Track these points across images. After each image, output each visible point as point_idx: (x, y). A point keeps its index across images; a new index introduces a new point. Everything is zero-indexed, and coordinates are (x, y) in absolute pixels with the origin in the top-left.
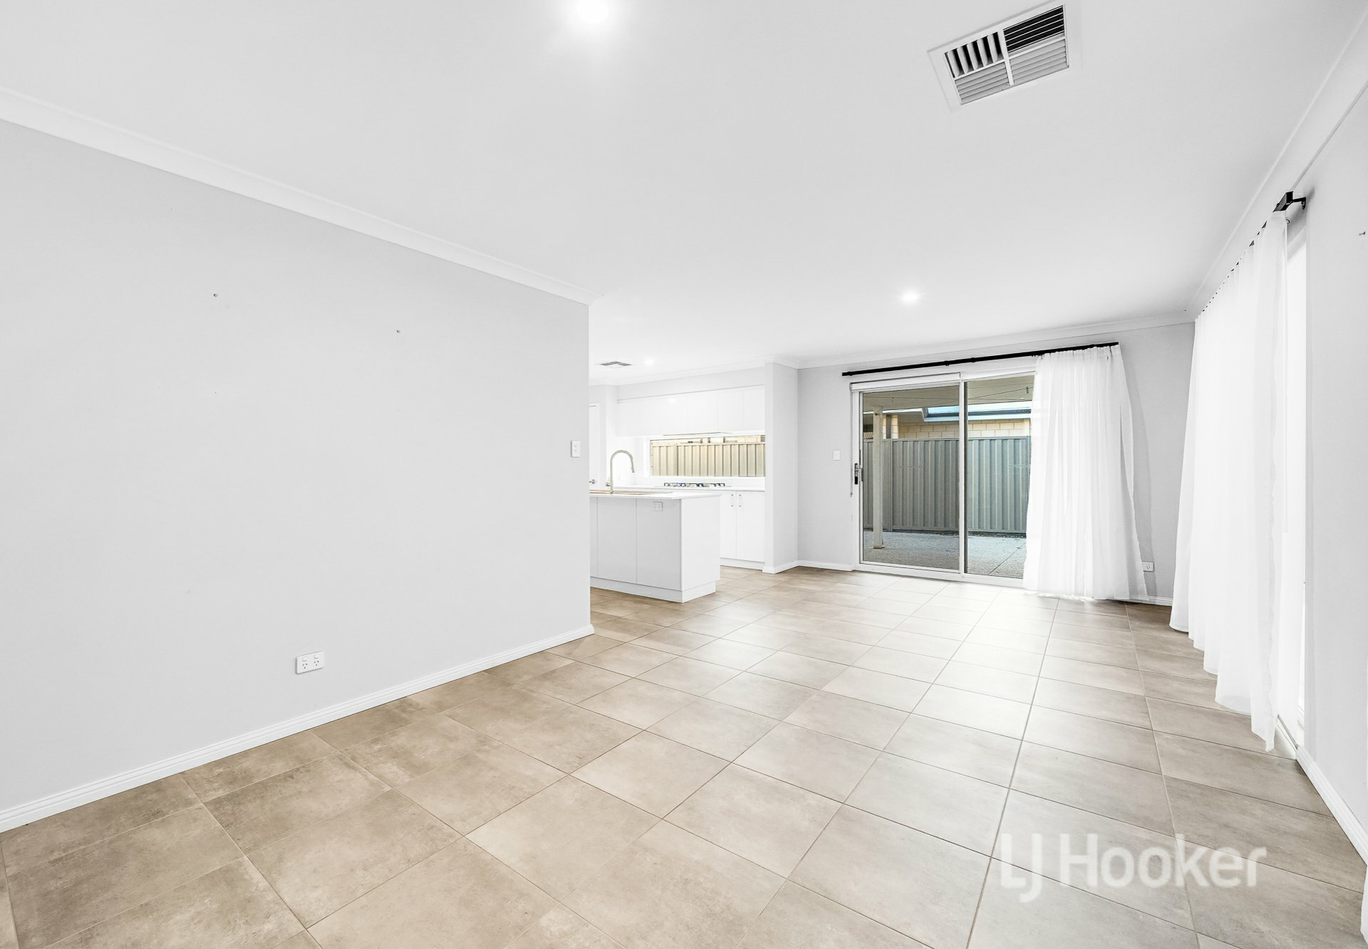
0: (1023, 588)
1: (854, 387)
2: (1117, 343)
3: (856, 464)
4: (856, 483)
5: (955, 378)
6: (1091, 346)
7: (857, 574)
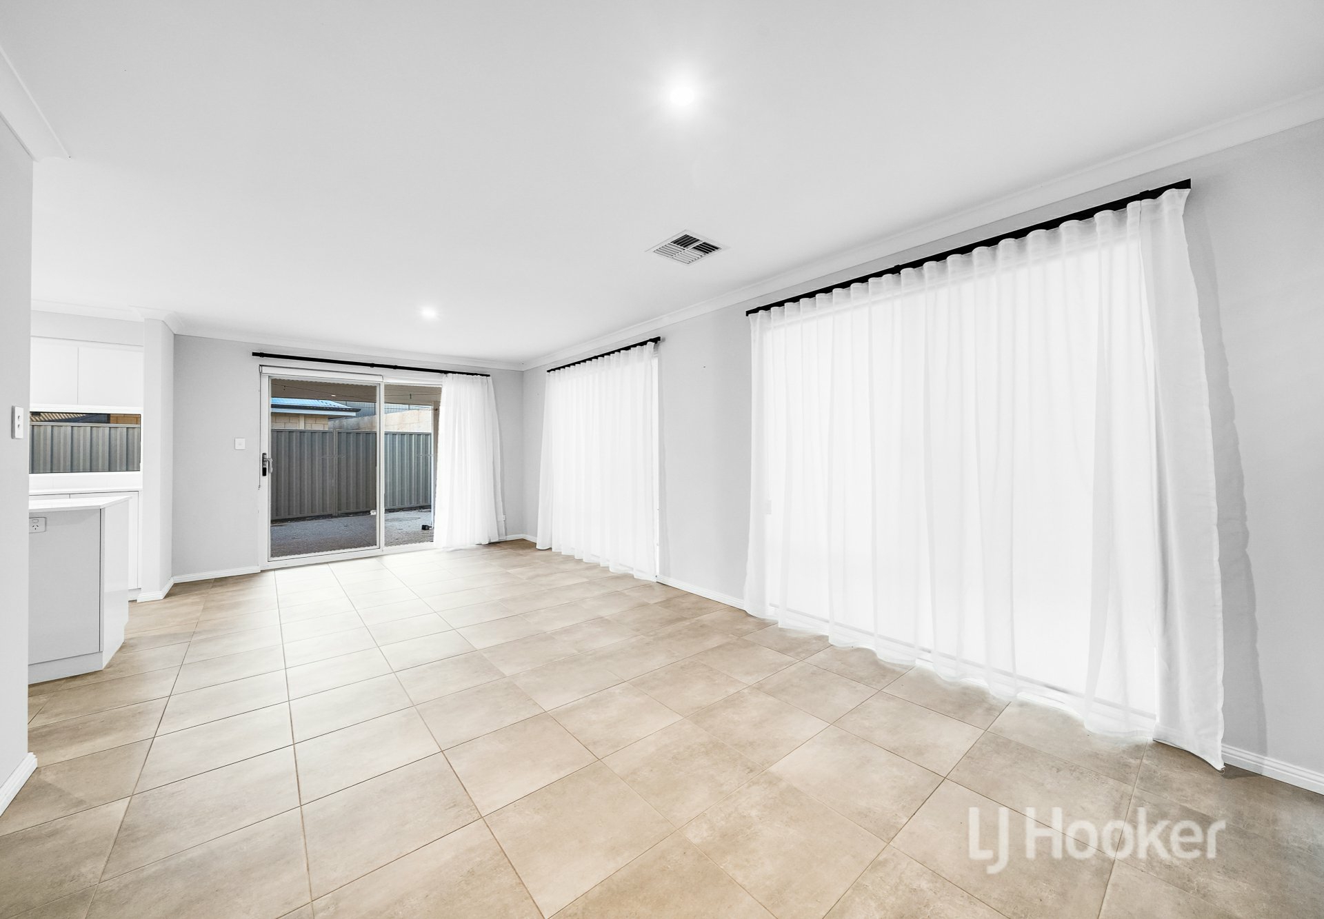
0: (435, 549)
1: (265, 370)
2: (489, 376)
3: (264, 454)
4: (264, 474)
5: (378, 379)
6: (477, 374)
7: (264, 574)
